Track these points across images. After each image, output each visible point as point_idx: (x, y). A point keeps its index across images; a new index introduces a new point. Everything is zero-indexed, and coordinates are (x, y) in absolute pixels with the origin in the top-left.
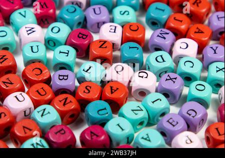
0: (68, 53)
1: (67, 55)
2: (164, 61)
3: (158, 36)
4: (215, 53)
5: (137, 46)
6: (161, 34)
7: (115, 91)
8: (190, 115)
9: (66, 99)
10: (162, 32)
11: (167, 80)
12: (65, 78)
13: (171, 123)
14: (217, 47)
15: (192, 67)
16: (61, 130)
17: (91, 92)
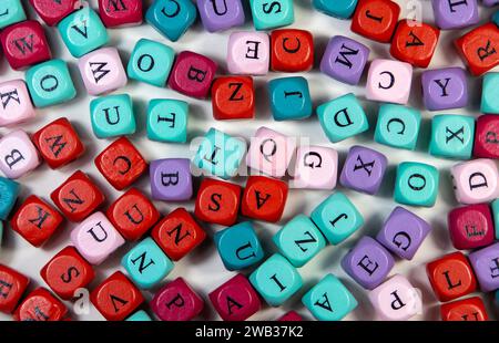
0: (173, 120)
1: (171, 124)
2: (350, 123)
3: (337, 60)
4: (445, 94)
5: (299, 90)
6: (342, 54)
7: (265, 200)
8: (399, 245)
9: (179, 228)
10: (344, 50)
11: (356, 168)
12: (174, 180)
13: (365, 268)
14: (448, 80)
15: (402, 133)
16: (176, 298)
17: (222, 208)
